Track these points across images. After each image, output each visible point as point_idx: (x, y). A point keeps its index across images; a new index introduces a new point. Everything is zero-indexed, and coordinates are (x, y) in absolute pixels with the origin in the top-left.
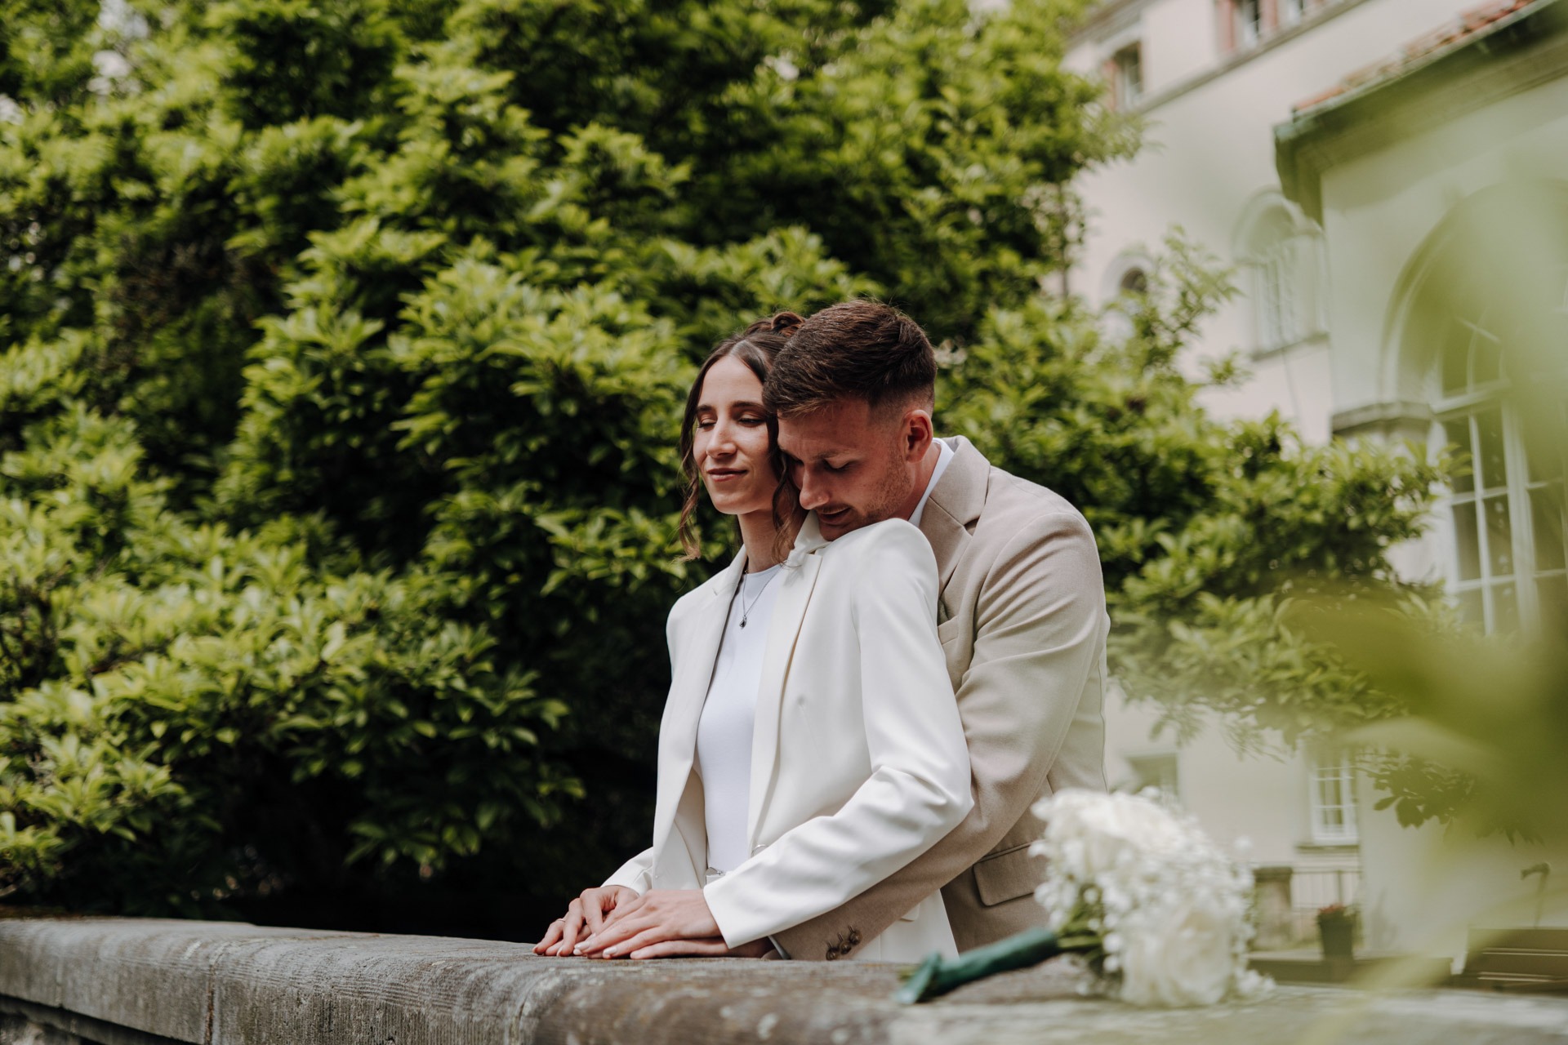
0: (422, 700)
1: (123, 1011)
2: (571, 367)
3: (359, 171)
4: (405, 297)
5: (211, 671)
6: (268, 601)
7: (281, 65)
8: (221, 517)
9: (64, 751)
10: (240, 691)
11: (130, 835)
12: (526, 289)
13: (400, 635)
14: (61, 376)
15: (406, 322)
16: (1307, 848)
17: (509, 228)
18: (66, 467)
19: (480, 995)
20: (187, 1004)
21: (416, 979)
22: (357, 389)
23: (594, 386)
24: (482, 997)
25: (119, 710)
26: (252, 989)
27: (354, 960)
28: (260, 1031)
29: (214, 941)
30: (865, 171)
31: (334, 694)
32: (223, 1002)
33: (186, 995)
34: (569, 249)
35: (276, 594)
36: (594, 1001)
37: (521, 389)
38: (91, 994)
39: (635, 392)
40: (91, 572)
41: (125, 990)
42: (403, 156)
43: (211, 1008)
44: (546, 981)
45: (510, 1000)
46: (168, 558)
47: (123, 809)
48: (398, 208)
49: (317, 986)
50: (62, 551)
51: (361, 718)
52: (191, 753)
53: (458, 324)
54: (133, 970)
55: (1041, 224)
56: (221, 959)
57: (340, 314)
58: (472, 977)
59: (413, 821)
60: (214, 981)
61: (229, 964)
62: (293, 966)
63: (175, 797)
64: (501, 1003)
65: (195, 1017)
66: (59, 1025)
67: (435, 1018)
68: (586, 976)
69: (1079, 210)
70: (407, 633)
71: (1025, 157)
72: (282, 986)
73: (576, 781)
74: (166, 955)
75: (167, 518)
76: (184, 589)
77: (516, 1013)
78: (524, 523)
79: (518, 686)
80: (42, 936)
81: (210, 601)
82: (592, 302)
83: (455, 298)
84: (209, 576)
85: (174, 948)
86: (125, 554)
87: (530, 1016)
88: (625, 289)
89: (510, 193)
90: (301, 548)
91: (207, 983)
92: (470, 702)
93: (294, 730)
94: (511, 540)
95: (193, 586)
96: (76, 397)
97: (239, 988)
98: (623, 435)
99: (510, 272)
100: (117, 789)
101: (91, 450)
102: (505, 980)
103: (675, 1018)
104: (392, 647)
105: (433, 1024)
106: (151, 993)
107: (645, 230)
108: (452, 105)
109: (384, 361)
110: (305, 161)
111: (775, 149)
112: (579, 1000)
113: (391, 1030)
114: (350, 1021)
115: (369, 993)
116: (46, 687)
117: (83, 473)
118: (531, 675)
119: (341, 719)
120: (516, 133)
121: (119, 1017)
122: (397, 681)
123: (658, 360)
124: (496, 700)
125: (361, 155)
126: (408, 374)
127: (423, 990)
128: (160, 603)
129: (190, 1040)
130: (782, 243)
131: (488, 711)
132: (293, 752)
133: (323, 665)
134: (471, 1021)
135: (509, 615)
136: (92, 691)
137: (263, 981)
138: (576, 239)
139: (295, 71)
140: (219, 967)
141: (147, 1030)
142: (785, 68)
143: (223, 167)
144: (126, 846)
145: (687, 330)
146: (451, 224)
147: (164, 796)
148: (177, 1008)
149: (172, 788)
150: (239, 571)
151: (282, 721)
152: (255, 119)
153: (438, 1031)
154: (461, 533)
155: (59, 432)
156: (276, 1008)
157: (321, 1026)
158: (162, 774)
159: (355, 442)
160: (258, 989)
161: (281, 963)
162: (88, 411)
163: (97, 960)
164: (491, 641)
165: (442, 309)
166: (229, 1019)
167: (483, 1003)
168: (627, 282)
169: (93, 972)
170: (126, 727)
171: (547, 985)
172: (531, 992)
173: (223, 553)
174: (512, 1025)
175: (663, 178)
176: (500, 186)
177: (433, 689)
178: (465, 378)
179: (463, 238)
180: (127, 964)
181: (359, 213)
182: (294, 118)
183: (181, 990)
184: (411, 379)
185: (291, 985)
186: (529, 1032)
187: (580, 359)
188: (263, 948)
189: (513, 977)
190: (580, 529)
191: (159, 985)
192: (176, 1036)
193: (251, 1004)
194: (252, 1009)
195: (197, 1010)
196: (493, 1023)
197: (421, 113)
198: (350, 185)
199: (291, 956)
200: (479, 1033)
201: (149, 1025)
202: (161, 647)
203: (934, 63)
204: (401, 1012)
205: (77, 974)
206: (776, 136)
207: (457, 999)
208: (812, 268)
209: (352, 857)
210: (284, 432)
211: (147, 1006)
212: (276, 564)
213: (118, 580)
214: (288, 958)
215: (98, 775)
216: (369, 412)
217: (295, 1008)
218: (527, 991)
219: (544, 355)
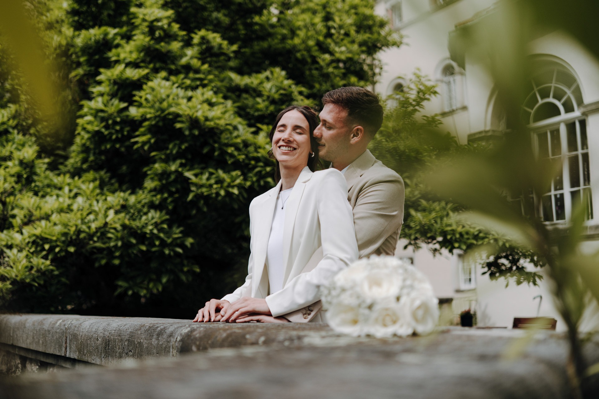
0: (141, 237)
1: (34, 345)
2: (196, 117)
3: (117, 46)
4: (135, 93)
5: (66, 225)
6: (86, 202)
7: (89, 7)
8: (69, 172)
9: (12, 254)
10: (76, 233)
11: (36, 284)
12: (179, 89)
13: (133, 214)
14: (9, 120)
15: (136, 101)
16: (458, 291)
17: (173, 67)
18: (11, 153)
19: (162, 335)
20: (57, 342)
21: (139, 330)
22: (118, 128)
23: (204, 125)
24: (163, 335)
25: (31, 240)
26: (81, 335)
27: (117, 324)
28: (84, 350)
29: (67, 320)
30: (302, 47)
31: (110, 235)
32: (70, 341)
33: (57, 339)
34: (195, 75)
35: (88, 199)
36: (202, 334)
37: (178, 125)
38: (23, 339)
39: (219, 127)
40: (20, 191)
41: (35, 337)
42: (134, 41)
43: (66, 343)
44: (185, 329)
45: (173, 336)
46: (48, 186)
47: (33, 275)
48: (132, 60)
49: (104, 334)
50: (10, 183)
51: (120, 244)
52: (59, 255)
53: (155, 103)
54: (38, 330)
55: (366, 68)
56: (69, 326)
57: (111, 99)
58: (159, 329)
59: (139, 280)
60: (67, 333)
61: (72, 327)
62: (95, 327)
63: (52, 271)
64: (169, 337)
65: (60, 346)
66: (11, 350)
67: (146, 343)
68: (199, 327)
69: (380, 63)
70: (136, 213)
71: (360, 45)
72: (91, 334)
73: (197, 266)
74: (50, 325)
75: (48, 172)
76: (55, 197)
77: (175, 341)
78: (179, 175)
79: (177, 233)
80: (5, 319)
81: (64, 201)
82: (203, 94)
83: (154, 93)
84: (64, 192)
85: (53, 322)
86: (33, 185)
87: (179, 341)
88: (215, 89)
89: (173, 54)
90: (97, 183)
91: (65, 334)
92: (159, 238)
93: (95, 248)
94: (175, 181)
95: (58, 196)
96: (14, 128)
97: (76, 335)
98: (215, 142)
99: (174, 84)
100: (32, 268)
101: (20, 147)
102: (171, 329)
103: (230, 339)
104: (131, 218)
105: (145, 345)
106: (44, 338)
107: (223, 68)
108: (152, 22)
109: (127, 116)
110: (97, 42)
111: (270, 39)
112: (197, 334)
113: (130, 348)
114: (116, 345)
115: (122, 335)
116: (5, 232)
117: (17, 155)
118: (181, 229)
119: (112, 244)
120: (175, 32)
121: (33, 347)
122: (133, 230)
123: (227, 115)
124: (168, 238)
125: (118, 40)
126: (136, 120)
127: (142, 334)
128: (46, 202)
129: (59, 354)
130: (272, 73)
131: (166, 241)
132: (95, 256)
133: (106, 224)
134: (159, 344)
135: (175, 208)
136: (22, 234)
137: (84, 332)
138: (197, 71)
139: (94, 9)
140: (69, 328)
141: (43, 351)
142: (274, 10)
143: (68, 44)
144: (34, 288)
145: (237, 104)
146: (151, 66)
147: (47, 270)
148: (54, 343)
149: (51, 267)
150: (75, 191)
151: (91, 245)
152: (79, 27)
153: (147, 348)
154: (156, 178)
155: (8, 141)
156: (89, 342)
157: (106, 348)
158: (48, 262)
159: (118, 146)
160: (83, 336)
161: (91, 326)
162: (18, 133)
163: (25, 327)
164: (167, 217)
165: (149, 97)
166: (72, 346)
167: (163, 338)
168: (215, 87)
169: (23, 332)
170: (34, 246)
171: (185, 331)
172: (180, 333)
173: (69, 184)
174: (173, 345)
175: (228, 49)
176: (169, 52)
177: (146, 233)
178: (158, 122)
179: (156, 71)
180: (36, 328)
181: (117, 62)
182: (93, 27)
183: (55, 337)
184: (137, 122)
185: (95, 334)
186: (179, 347)
187: (199, 114)
188: (85, 321)
189: (173, 328)
190: (200, 176)
191: (48, 335)
192: (53, 353)
193: (80, 341)
194: (81, 342)
195: (61, 344)
196: (166, 344)
197: (140, 24)
198: (114, 51)
199: (95, 324)
200: (161, 348)
201: (44, 349)
202: (47, 217)
203: (328, 10)
204: (134, 341)
205: (18, 332)
206: (270, 35)
207: (154, 336)
208: (282, 82)
209: (116, 293)
210: (91, 143)
211: (43, 343)
212: (88, 188)
213: (31, 194)
214: (94, 324)
215: (24, 262)
216: (123, 135)
217: (96, 342)
218: (178, 333)
219: (186, 113)
